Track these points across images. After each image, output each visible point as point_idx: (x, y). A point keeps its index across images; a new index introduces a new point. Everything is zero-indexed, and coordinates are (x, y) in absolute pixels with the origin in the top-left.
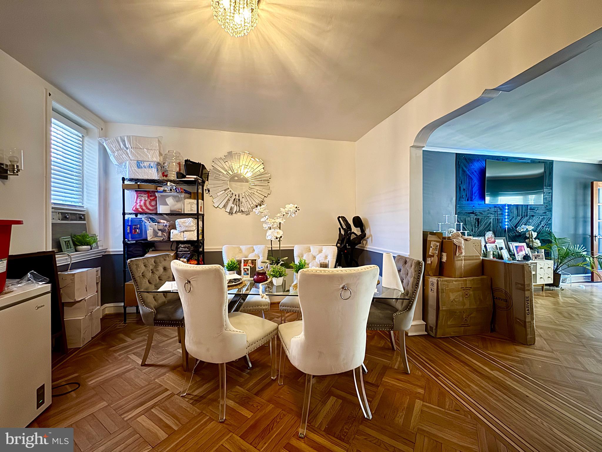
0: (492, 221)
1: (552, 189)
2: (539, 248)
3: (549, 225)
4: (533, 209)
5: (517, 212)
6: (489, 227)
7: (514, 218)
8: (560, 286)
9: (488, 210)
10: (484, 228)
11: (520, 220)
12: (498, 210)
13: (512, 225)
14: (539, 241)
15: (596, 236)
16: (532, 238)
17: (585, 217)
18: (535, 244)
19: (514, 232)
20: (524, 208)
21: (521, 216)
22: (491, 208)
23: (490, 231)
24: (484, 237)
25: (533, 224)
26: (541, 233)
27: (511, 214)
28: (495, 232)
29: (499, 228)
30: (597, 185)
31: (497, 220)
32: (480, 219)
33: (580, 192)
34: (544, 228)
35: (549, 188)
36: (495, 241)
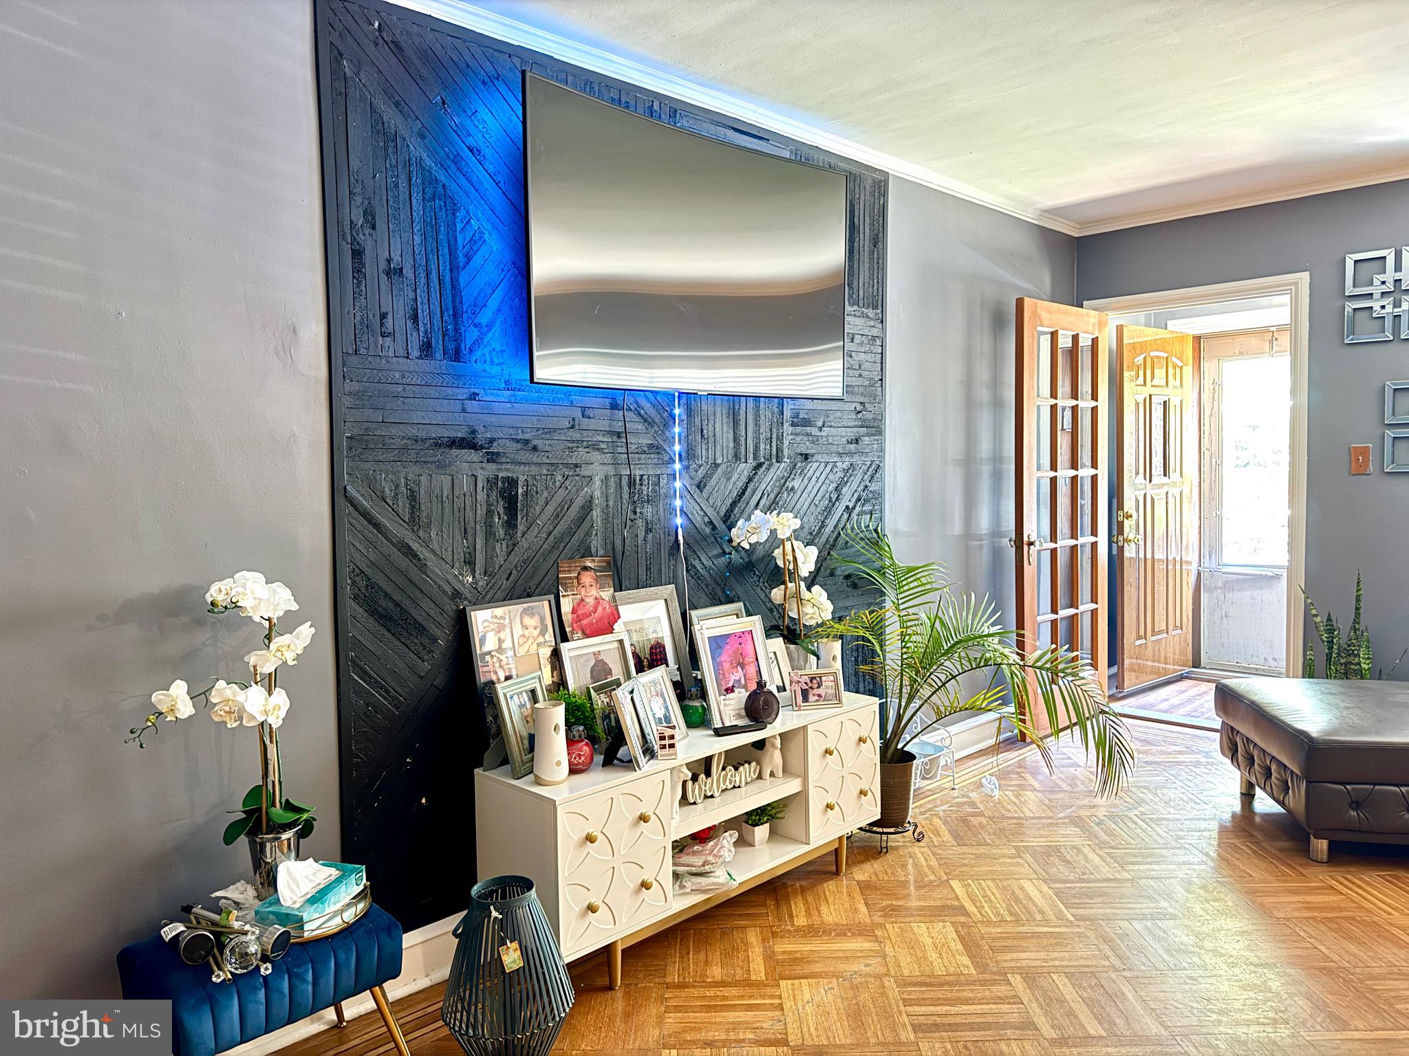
0: (597, 493)
1: (882, 322)
2: (819, 631)
3: (871, 499)
4: (807, 423)
5: (731, 437)
6: (580, 534)
7: (719, 470)
8: (909, 819)
9: (573, 427)
10: (551, 537)
11: (748, 483)
12: (636, 425)
13: (709, 511)
14: (825, 595)
15: (1031, 544)
16: (793, 575)
17: (997, 459)
18: (808, 609)
19: (717, 551)
20: (766, 414)
21: (751, 460)
22: (587, 412)
23: (587, 553)
24: (552, 597)
25: (805, 501)
26: (841, 542)
27: (701, 450)
28: (619, 557)
29: (641, 534)
30: (1035, 313)
31: (626, 488)
32: (522, 480)
33: (984, 342)
34: (854, 516)
35: (871, 312)
36: (615, 616)
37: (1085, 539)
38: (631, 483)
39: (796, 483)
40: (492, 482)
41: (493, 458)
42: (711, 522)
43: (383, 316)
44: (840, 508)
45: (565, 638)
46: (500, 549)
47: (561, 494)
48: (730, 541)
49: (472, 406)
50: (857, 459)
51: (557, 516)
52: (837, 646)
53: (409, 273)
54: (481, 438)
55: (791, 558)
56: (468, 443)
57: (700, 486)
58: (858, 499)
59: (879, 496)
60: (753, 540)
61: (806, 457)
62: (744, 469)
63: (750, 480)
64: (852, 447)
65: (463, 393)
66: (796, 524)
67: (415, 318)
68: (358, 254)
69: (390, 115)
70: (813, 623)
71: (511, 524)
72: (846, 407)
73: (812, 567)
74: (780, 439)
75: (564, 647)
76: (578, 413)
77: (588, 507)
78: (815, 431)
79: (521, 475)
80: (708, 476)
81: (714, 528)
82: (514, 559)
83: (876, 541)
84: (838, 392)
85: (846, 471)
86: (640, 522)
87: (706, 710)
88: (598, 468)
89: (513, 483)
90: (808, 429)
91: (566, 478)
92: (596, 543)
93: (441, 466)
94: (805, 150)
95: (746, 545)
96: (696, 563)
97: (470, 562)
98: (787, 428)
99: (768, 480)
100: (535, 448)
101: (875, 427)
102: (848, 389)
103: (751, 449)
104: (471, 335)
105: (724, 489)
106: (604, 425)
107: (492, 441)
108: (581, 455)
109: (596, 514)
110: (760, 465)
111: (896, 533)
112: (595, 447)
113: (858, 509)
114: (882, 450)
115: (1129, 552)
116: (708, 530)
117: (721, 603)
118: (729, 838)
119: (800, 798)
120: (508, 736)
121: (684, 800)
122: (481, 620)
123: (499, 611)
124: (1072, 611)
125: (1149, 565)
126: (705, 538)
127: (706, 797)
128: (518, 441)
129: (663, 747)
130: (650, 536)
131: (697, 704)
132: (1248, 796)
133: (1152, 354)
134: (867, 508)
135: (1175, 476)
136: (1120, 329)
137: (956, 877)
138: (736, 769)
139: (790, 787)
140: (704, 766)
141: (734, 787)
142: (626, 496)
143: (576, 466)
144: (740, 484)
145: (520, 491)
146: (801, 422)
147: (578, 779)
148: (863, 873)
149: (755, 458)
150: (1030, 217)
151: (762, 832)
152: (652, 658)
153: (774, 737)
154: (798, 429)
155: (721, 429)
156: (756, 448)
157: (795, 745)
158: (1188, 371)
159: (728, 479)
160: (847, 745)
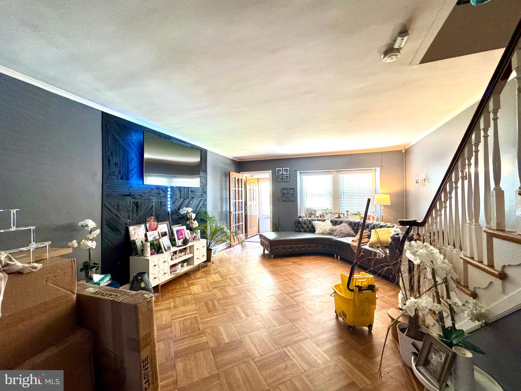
0: (154, 205)
1: (206, 175)
2: (196, 228)
3: (205, 205)
4: (193, 192)
5: (179, 194)
6: (151, 211)
7: (177, 201)
8: (211, 260)
9: (150, 192)
10: (145, 213)
11: (182, 203)
12: (161, 192)
13: (175, 208)
14: (197, 222)
15: (232, 213)
16: (191, 219)
17: (226, 198)
18: (194, 225)
19: (177, 215)
20: (186, 190)
21: (183, 198)
22: (153, 190)
23: (152, 216)
24: (145, 224)
25: (193, 206)
26: (199, 213)
27: (174, 197)
28: (158, 216)
29: (162, 212)
30: (232, 174)
31: (159, 203)
32: (139, 202)
33: (224, 179)
34: (202, 208)
35: (204, 173)
36: (157, 227)
37: (241, 212)
38: (161, 202)
39: (191, 203)
40: (134, 203)
41: (134, 198)
42: (175, 210)
43: (114, 172)
44: (199, 207)
45: (147, 231)
46: (135, 215)
47: (147, 205)
48: (179, 213)
49: (130, 188)
50: (202, 198)
51: (146, 209)
52: (199, 231)
53: (119, 164)
54: (132, 194)
55: (191, 216)
56: (129, 195)
57: (174, 203)
58: (202, 205)
59: (206, 205)
60: (184, 212)
61: (193, 198)
62: (182, 200)
63: (183, 202)
64: (201, 196)
65: (129, 186)
66: (192, 210)
67: (120, 172)
68: (109, 161)
69: (116, 136)
70: (195, 227)
71: (137, 210)
72: (201, 189)
73: (194, 217)
74: (188, 194)
75: (148, 233)
76: (150, 190)
77: (152, 207)
78: (195, 193)
79: (139, 201)
80: (175, 201)
81: (176, 211)
82: (137, 217)
83: (206, 213)
84: (199, 187)
85: (200, 200)
86: (162, 210)
87: (176, 243)
88: (154, 200)
89: (138, 203)
90: (194, 193)
91: (148, 201)
92: (153, 214)
93: (124, 200)
94: (193, 145)
95: (182, 214)
96: (173, 217)
97: (129, 218)
98: (190, 193)
99: (186, 202)
100: (142, 196)
101: (205, 192)
102: (201, 186)
103: (183, 196)
104: (131, 176)
105: (178, 204)
106: (155, 192)
107: (134, 195)
108: (151, 197)
109: (154, 209)
110: (185, 199)
111: (209, 211)
112: (154, 196)
113: (202, 207)
114: (207, 197)
115: (248, 214)
116: (175, 211)
117: (177, 224)
118: (180, 265)
119: (193, 257)
120: (138, 249)
121: (172, 259)
122: (131, 228)
123: (134, 227)
124: (238, 224)
125: (251, 216)
126: (174, 212)
127: (176, 258)
128: (139, 195)
129: (168, 249)
130: (164, 212)
131: (173, 242)
132: (264, 251)
133: (251, 181)
134: (204, 207)
135: (254, 201)
136: (246, 177)
137: (219, 268)
138: (181, 253)
139: (191, 255)
140: (175, 253)
141: (181, 256)
142: (159, 205)
143: (150, 199)
144: (181, 203)
145: (139, 204)
146: (192, 192)
147: (152, 256)
148: (203, 270)
149: (184, 198)
150: (231, 158)
151: (185, 264)
152: (164, 234)
153: (188, 247)
154: (192, 193)
155: (178, 194)
156: (184, 196)
157: (192, 249)
158: (257, 184)
159: (179, 202)
160: (201, 248)
